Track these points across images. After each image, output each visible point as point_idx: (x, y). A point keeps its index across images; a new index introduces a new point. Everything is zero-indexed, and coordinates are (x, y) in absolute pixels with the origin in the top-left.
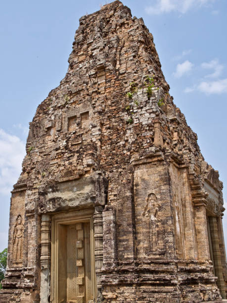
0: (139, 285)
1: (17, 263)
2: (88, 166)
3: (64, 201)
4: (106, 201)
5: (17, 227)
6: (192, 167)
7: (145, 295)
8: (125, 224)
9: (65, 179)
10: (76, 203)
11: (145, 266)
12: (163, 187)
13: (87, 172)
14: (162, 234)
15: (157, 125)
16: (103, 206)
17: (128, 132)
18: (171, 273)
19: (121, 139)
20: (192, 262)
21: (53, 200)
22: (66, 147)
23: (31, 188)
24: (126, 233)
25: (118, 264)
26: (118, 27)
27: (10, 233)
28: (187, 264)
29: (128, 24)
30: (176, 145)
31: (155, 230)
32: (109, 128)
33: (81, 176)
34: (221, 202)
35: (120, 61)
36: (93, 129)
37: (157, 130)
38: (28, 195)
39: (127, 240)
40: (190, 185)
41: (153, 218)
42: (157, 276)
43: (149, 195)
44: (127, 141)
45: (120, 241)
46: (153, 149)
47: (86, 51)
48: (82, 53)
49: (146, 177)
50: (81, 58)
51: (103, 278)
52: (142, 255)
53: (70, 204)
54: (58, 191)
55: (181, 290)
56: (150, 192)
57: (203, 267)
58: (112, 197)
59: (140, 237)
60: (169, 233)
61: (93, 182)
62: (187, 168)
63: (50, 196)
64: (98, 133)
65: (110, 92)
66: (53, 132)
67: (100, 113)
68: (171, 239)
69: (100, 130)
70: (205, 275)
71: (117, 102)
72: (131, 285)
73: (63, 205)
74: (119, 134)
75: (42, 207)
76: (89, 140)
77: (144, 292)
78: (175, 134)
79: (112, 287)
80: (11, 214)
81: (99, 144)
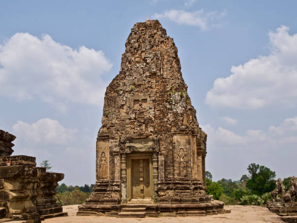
0: (175, 189)
1: (103, 178)
2: (151, 132)
3: (136, 148)
4: (159, 150)
5: (102, 158)
6: (199, 135)
7: (178, 193)
8: (169, 162)
9: (138, 137)
10: (143, 150)
11: (177, 181)
12: (187, 146)
13: (150, 135)
14: (186, 167)
15: (185, 114)
16: (158, 153)
17: (170, 114)
18: (189, 184)
19: (165, 117)
20: (196, 180)
21: (130, 147)
22: (135, 119)
23: (113, 138)
24: (169, 166)
25: (165, 180)
26: (159, 43)
27: (97, 162)
28: (194, 181)
29: (165, 42)
30: (191, 122)
31: (182, 165)
32: (158, 110)
33: (147, 137)
34: (206, 149)
35: (163, 69)
36: (150, 110)
37: (185, 117)
38: (111, 142)
39: (170, 170)
40: (197, 144)
41: (182, 160)
42: (183, 186)
43: (181, 149)
44: (168, 119)
45: (167, 170)
46: (184, 127)
47: (140, 55)
48: (137, 56)
49: (179, 140)
50: (137, 59)
51: (159, 186)
52: (176, 176)
53: (140, 150)
54: (132, 142)
55: (193, 191)
56: (181, 147)
57: (200, 182)
58: (162, 149)
59: (175, 168)
60: (189, 167)
61: (153, 140)
62: (196, 136)
63: (127, 145)
64: (153, 113)
65: (158, 89)
66: (125, 107)
67: (153, 101)
68: (190, 170)
69: (154, 111)
70: (200, 186)
71: (163, 96)
72: (171, 189)
73: (135, 150)
74: (164, 114)
75: (122, 150)
76: (148, 116)
77: (177, 192)
78: (191, 116)
79: (163, 190)
80: (97, 151)
81: (154, 119)
